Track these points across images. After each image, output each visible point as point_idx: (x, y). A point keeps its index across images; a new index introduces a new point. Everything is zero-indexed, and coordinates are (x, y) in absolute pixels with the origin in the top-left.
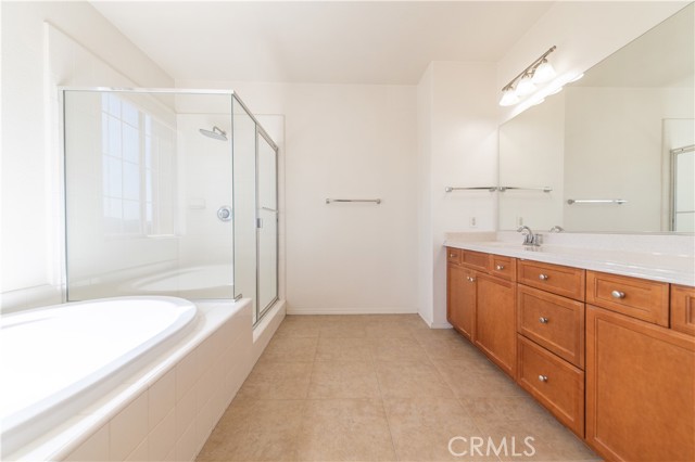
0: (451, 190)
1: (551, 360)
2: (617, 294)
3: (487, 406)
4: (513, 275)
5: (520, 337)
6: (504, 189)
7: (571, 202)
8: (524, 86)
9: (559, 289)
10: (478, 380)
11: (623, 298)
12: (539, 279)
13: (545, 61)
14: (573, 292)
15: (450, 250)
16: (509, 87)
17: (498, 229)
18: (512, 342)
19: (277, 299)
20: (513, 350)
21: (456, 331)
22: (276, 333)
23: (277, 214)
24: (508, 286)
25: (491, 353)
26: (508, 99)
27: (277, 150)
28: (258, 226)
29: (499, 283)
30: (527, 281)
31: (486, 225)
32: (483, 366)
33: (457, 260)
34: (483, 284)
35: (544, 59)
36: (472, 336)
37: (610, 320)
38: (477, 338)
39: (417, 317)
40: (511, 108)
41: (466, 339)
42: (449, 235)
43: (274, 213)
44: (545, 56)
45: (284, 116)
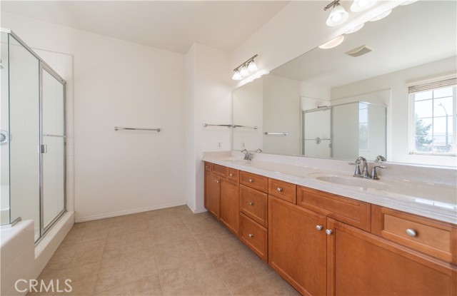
0: (206, 125)
1: (254, 225)
2: (279, 189)
3: (224, 258)
4: (237, 179)
5: (242, 214)
6: (235, 126)
7: (266, 133)
8: (244, 71)
9: (257, 187)
10: (220, 243)
11: (281, 191)
12: (249, 182)
13: (253, 61)
14: (263, 188)
15: (206, 164)
16: (236, 70)
17: (232, 150)
18: (238, 217)
19: (65, 211)
20: (238, 221)
21: (209, 213)
22: (63, 242)
23: (65, 139)
24: (235, 185)
25: (228, 225)
26: (236, 76)
27: (65, 84)
28: (42, 151)
29: (231, 183)
30: (244, 183)
31: (226, 147)
32: (223, 233)
33: (210, 169)
34: (224, 184)
35: (252, 60)
36: (217, 215)
37: (277, 202)
38: (220, 217)
39: (186, 207)
40: (238, 82)
41: (214, 218)
42: (205, 154)
43: (62, 139)
44: (253, 58)
45: (73, 56)
